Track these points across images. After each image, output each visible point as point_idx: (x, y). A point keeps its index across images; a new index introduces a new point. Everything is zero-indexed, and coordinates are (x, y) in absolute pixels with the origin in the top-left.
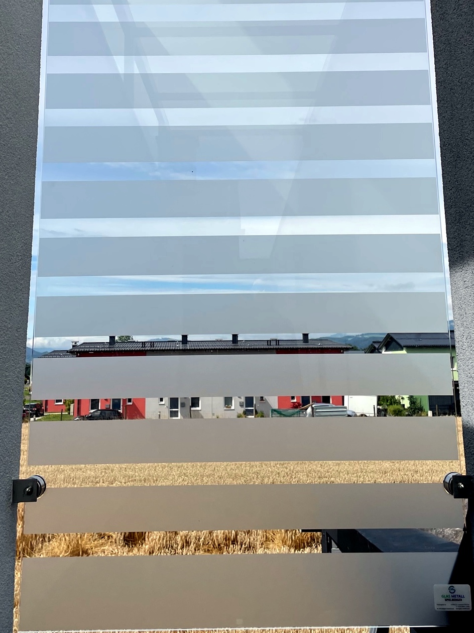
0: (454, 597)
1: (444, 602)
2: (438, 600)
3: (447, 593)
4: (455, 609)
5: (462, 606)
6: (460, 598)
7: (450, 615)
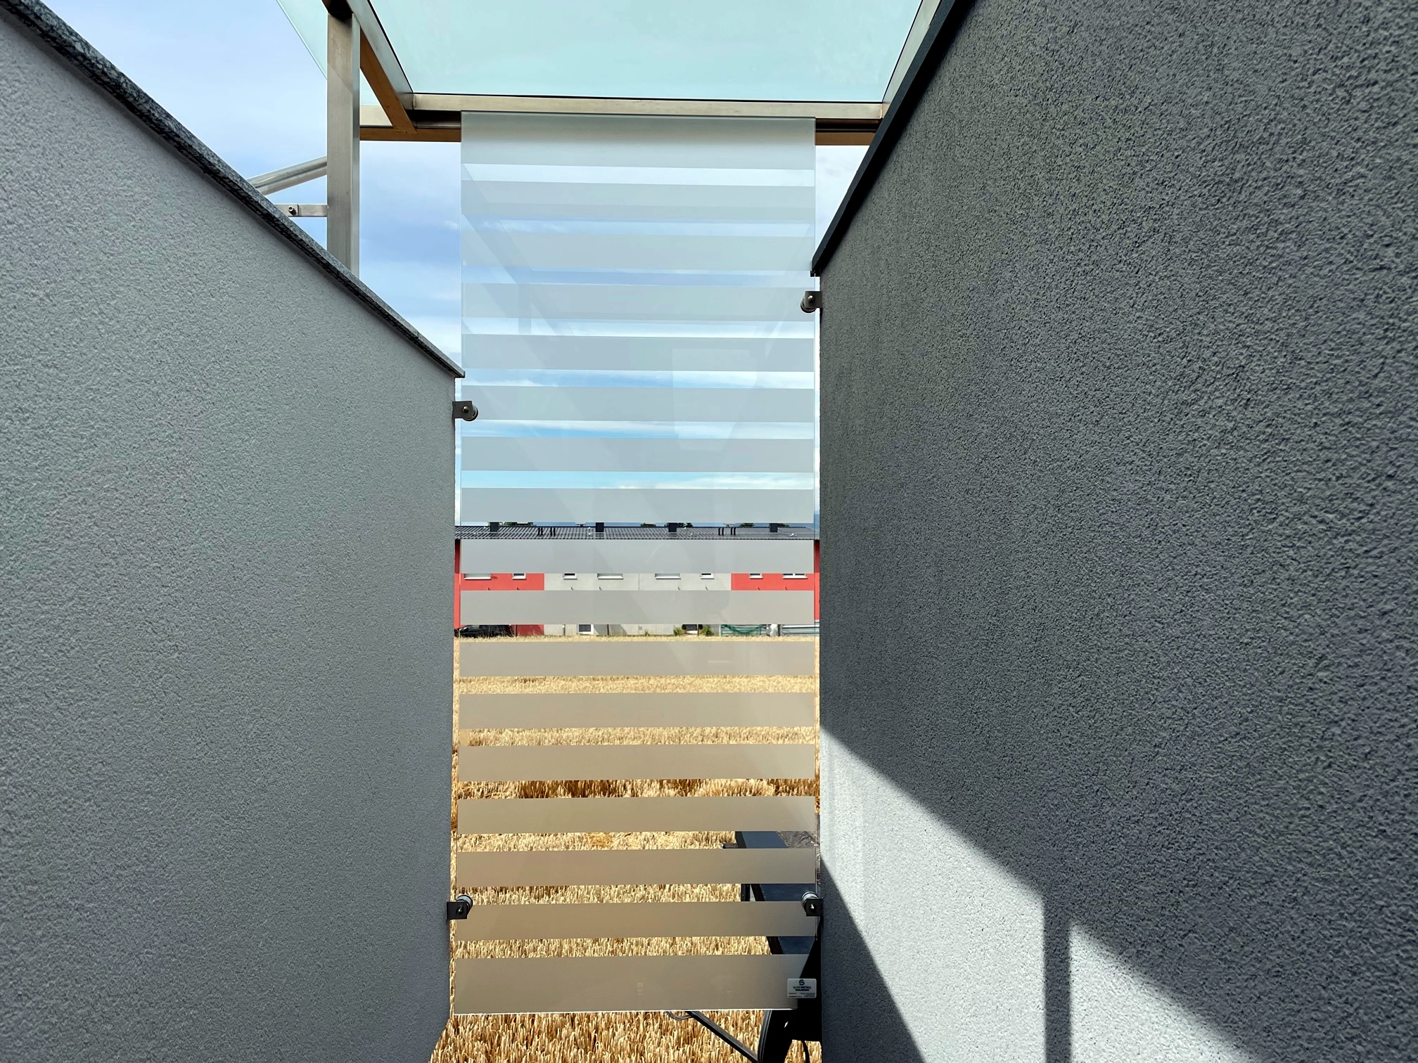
0: (803, 988)
1: (794, 991)
2: (790, 989)
3: (798, 984)
4: (803, 996)
5: (809, 994)
6: (808, 988)
7: (800, 1001)
